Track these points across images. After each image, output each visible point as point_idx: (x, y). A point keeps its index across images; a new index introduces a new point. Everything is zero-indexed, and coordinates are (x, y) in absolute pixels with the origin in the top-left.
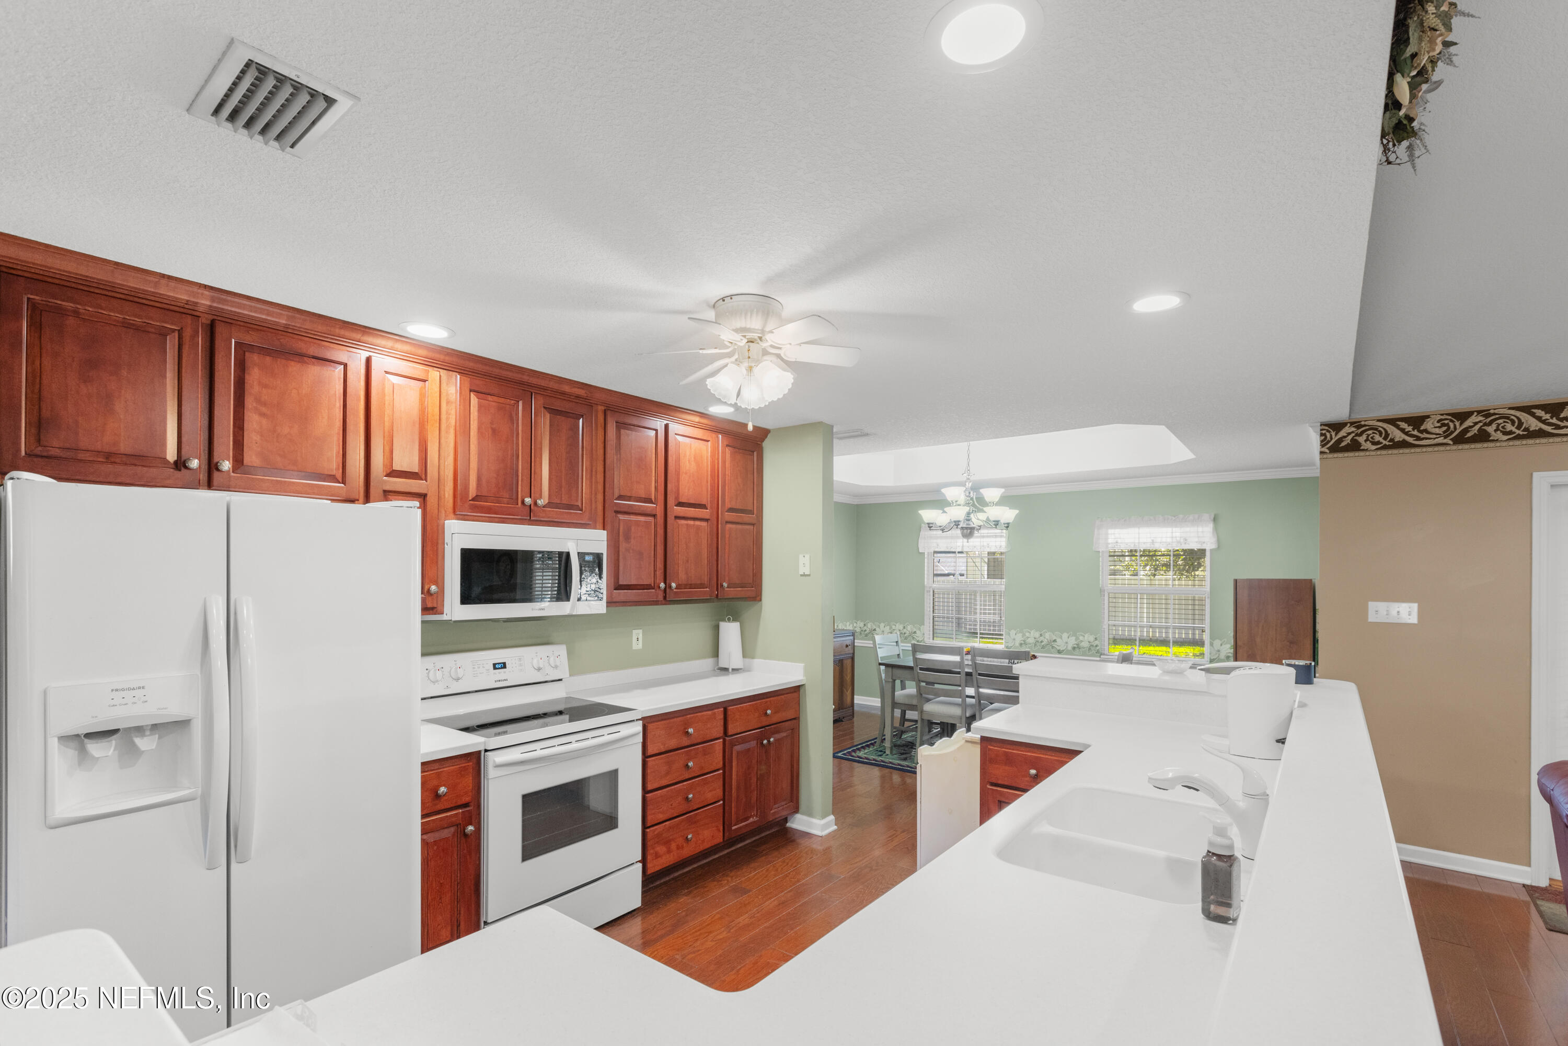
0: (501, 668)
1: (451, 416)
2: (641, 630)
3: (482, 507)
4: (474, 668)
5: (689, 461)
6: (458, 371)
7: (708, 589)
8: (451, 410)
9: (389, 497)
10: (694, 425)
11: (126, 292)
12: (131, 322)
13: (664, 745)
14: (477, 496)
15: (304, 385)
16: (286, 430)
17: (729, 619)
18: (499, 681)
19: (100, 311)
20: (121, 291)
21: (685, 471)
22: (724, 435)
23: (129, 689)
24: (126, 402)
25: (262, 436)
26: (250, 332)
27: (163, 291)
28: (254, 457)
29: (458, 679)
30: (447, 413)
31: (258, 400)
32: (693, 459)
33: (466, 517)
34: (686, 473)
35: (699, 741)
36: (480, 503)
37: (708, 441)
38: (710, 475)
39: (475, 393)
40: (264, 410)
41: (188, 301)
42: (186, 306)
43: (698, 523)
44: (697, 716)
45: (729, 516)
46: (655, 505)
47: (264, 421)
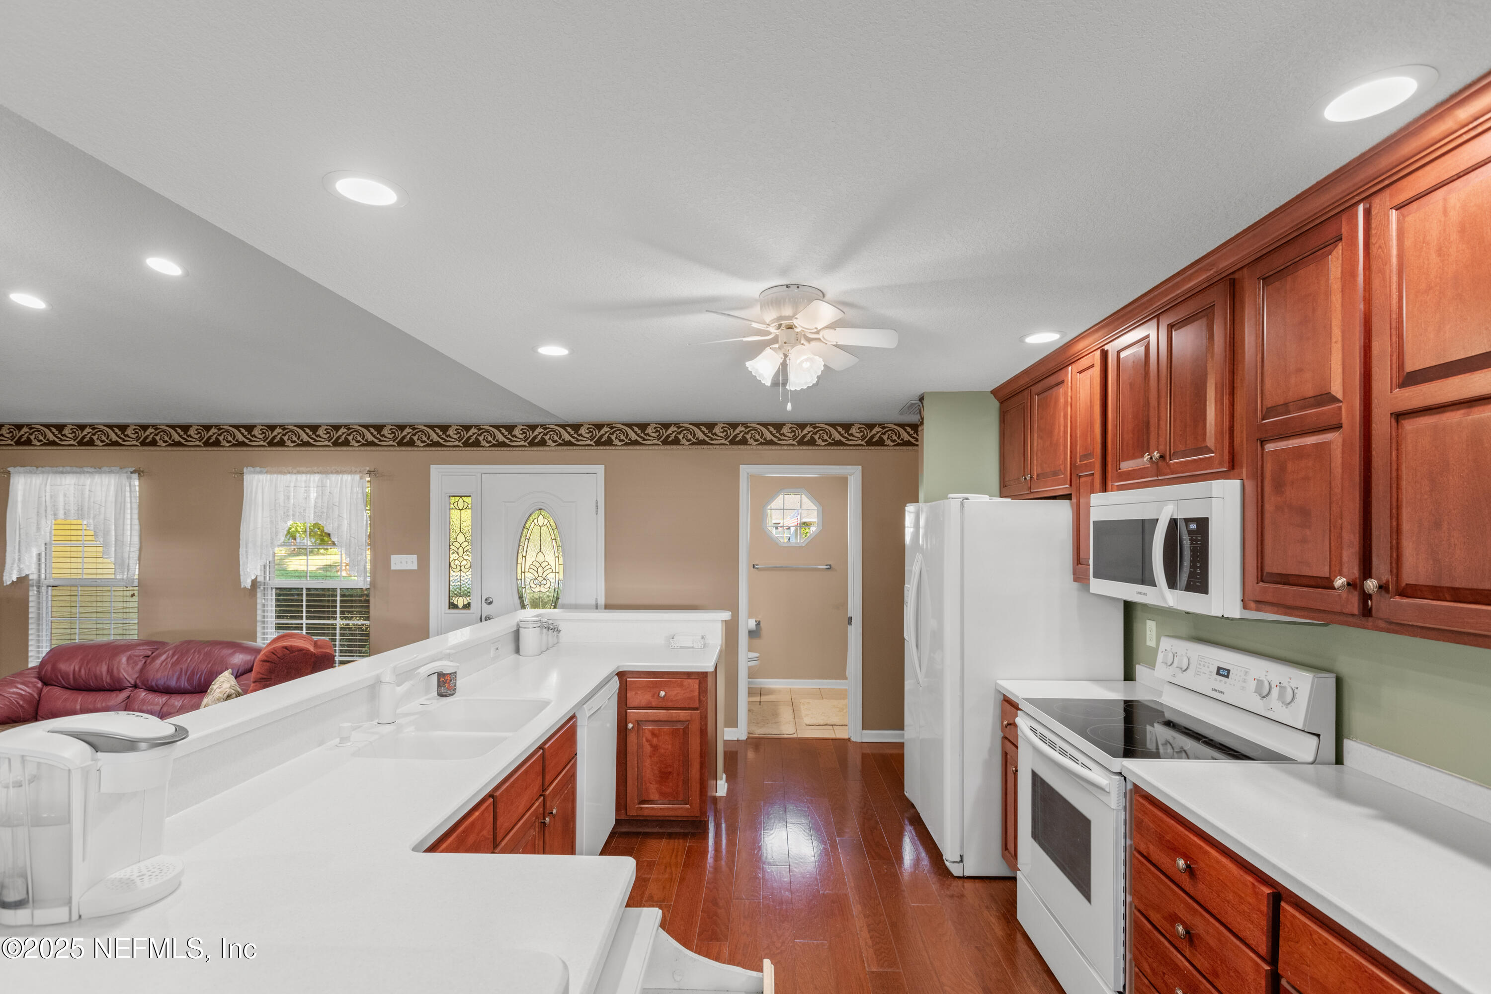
0: (1224, 676)
3: (1125, 474)
4: (1199, 664)
18: (1216, 691)
29: (1183, 671)
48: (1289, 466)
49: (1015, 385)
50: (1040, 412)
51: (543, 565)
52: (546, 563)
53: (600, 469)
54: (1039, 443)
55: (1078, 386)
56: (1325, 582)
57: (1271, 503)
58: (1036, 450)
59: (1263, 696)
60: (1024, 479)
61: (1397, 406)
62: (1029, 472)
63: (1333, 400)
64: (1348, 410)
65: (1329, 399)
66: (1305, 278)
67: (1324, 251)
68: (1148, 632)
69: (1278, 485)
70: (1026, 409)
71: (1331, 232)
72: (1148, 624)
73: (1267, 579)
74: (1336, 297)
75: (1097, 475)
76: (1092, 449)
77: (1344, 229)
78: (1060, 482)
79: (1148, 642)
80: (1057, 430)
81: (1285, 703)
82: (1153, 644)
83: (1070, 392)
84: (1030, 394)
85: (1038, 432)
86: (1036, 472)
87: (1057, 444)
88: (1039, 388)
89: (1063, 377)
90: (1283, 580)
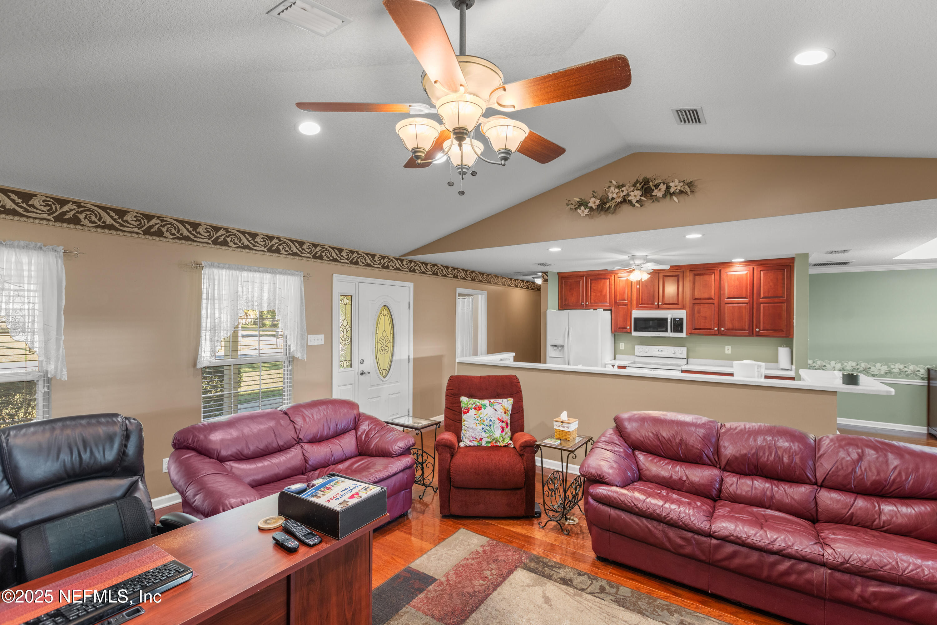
18: (660, 355)
48: (702, 309)
49: (575, 274)
50: (593, 285)
51: (385, 338)
52: (387, 337)
53: (411, 285)
54: (593, 294)
55: (618, 281)
56: (711, 329)
57: (697, 315)
58: (590, 295)
59: (674, 354)
60: (583, 304)
61: (725, 302)
62: (586, 302)
63: (712, 299)
64: (716, 301)
65: (711, 299)
66: (706, 277)
67: (710, 274)
68: (621, 346)
69: (699, 312)
70: (583, 282)
71: (712, 271)
72: (621, 344)
73: (695, 329)
74: (713, 282)
75: (629, 306)
76: (626, 299)
77: (715, 272)
78: (606, 306)
79: (621, 348)
80: (605, 291)
81: (681, 354)
82: (623, 349)
83: (613, 282)
84: (586, 278)
85: (592, 290)
86: (590, 302)
87: (605, 295)
88: (592, 278)
89: (609, 277)
90: (700, 329)
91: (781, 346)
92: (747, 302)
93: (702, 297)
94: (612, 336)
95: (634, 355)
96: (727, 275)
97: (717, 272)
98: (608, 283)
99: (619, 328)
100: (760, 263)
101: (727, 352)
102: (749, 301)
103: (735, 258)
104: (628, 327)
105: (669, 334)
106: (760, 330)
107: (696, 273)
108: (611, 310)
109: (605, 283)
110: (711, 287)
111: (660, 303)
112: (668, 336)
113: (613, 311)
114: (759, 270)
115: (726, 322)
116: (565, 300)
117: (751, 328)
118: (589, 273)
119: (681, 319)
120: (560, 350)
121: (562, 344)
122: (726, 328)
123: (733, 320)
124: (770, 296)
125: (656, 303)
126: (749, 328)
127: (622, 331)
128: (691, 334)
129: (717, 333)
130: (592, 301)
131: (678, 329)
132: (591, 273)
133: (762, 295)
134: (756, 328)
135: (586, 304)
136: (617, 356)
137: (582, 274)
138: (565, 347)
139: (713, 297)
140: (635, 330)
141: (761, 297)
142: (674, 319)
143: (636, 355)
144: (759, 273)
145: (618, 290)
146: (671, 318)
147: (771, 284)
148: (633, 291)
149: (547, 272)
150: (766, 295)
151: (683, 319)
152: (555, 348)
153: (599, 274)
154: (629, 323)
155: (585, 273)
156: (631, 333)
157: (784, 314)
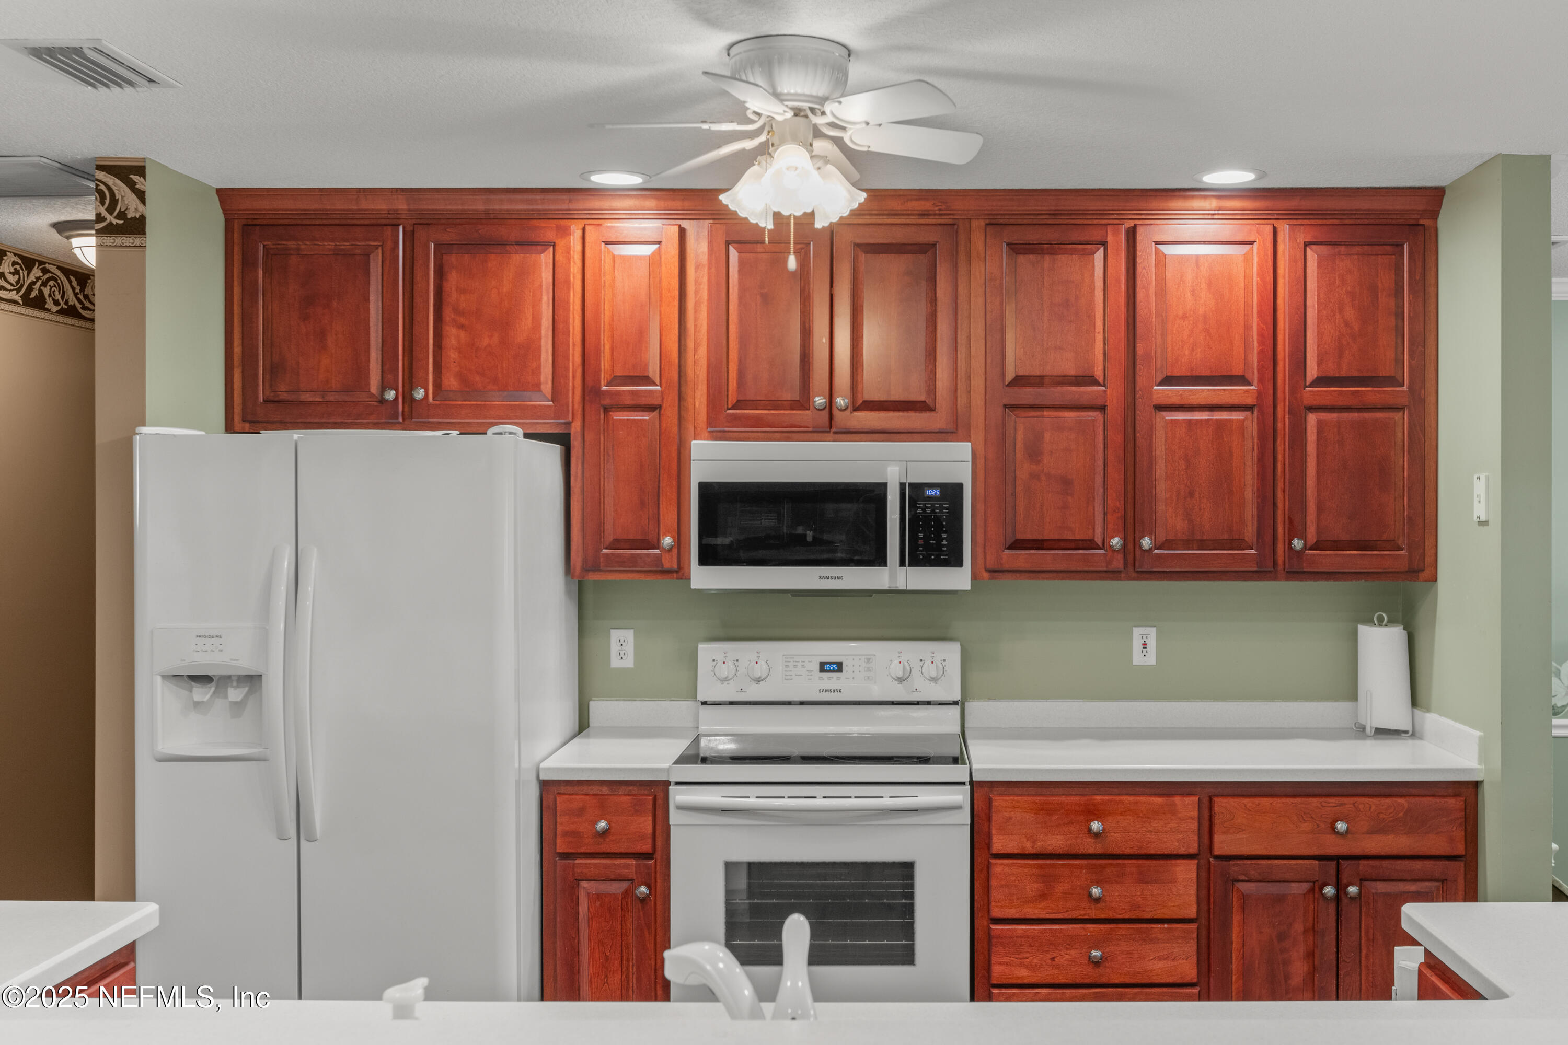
0: (833, 671)
1: (702, 286)
2: (1154, 629)
3: (748, 417)
4: (787, 666)
5: (1193, 291)
6: (710, 217)
7: (1253, 551)
8: (702, 277)
9: (611, 413)
10: (1210, 217)
11: (338, 216)
12: (342, 247)
13: (1034, 842)
14: (738, 401)
15: (505, 282)
16: (486, 341)
17: (1381, 620)
18: (827, 691)
19: (316, 243)
20: (335, 216)
21: (1181, 313)
22: (1295, 222)
23: (210, 637)
24: (336, 335)
25: (460, 352)
26: (448, 230)
27: (364, 205)
28: (452, 379)
29: (758, 680)
30: (696, 281)
31: (456, 311)
32: (1204, 286)
33: (727, 435)
34: (1184, 317)
35: (1128, 851)
36: (745, 411)
37: (1252, 243)
38: (1258, 312)
39: (736, 245)
40: (462, 320)
41: (389, 210)
42: (390, 216)
43: (1224, 415)
44: (1120, 801)
45: (1311, 394)
46: (1104, 388)
47: (462, 334)
48: (1047, 436)
49: (340, 205)
50: (453, 279)
54: (453, 336)
55: (607, 266)
56: (1089, 544)
57: (1024, 470)
58: (438, 345)
59: (900, 680)
60: (390, 395)
61: (1157, 400)
62: (410, 385)
63: (1093, 381)
64: (1113, 393)
65: (1091, 380)
66: (1067, 265)
67: (1085, 247)
68: (615, 648)
69: (1034, 454)
70: (390, 261)
71: (1096, 235)
72: (615, 635)
73: (1018, 545)
74: (1099, 293)
75: (670, 412)
76: (653, 371)
77: (1110, 238)
78: (536, 412)
79: (615, 663)
80: (526, 324)
81: (934, 680)
82: (629, 662)
83: (575, 269)
84: (410, 237)
85: (448, 314)
86: (438, 386)
87: (530, 349)
88: (449, 236)
89: (550, 235)
90: (1038, 544)
91: (1369, 621)
92: (1250, 401)
93: (1048, 370)
94: (568, 592)
95: (694, 697)
96: (1161, 260)
97: (1117, 240)
98: (546, 276)
99: (616, 544)
100: (1306, 204)
101: (1138, 658)
102: (1260, 394)
103: (1212, 167)
104: (667, 541)
105: (893, 577)
106: (1305, 547)
107: (1019, 236)
108: (563, 440)
109: (524, 274)
110: (1091, 317)
111: (840, 401)
112: (886, 586)
113: (576, 443)
114: (1301, 239)
115: (1161, 507)
116: (275, 370)
117: (1268, 538)
118: (427, 205)
119: (953, 492)
120: (237, 707)
121: (246, 664)
122: (1161, 537)
123: (1191, 494)
124: (1344, 373)
125: (819, 401)
126: (1260, 533)
127: (629, 566)
128: (996, 572)
129: (1118, 563)
130: (451, 382)
131: (939, 547)
132: (441, 206)
133: (1312, 371)
134: (1292, 533)
135: (408, 398)
136: (599, 709)
137: (381, 206)
138: (274, 686)
139: (1098, 373)
140: (708, 557)
141: (1309, 379)
142: (917, 488)
143: (701, 697)
144: (1300, 255)
145: (606, 317)
146: (902, 485)
147: (1350, 313)
148: (690, 325)
149: (141, 170)
150: (1331, 369)
151: (960, 486)
152: (201, 693)
153: (489, 218)
154: (669, 516)
155: (402, 205)
156: (680, 573)
157: (1402, 464)
